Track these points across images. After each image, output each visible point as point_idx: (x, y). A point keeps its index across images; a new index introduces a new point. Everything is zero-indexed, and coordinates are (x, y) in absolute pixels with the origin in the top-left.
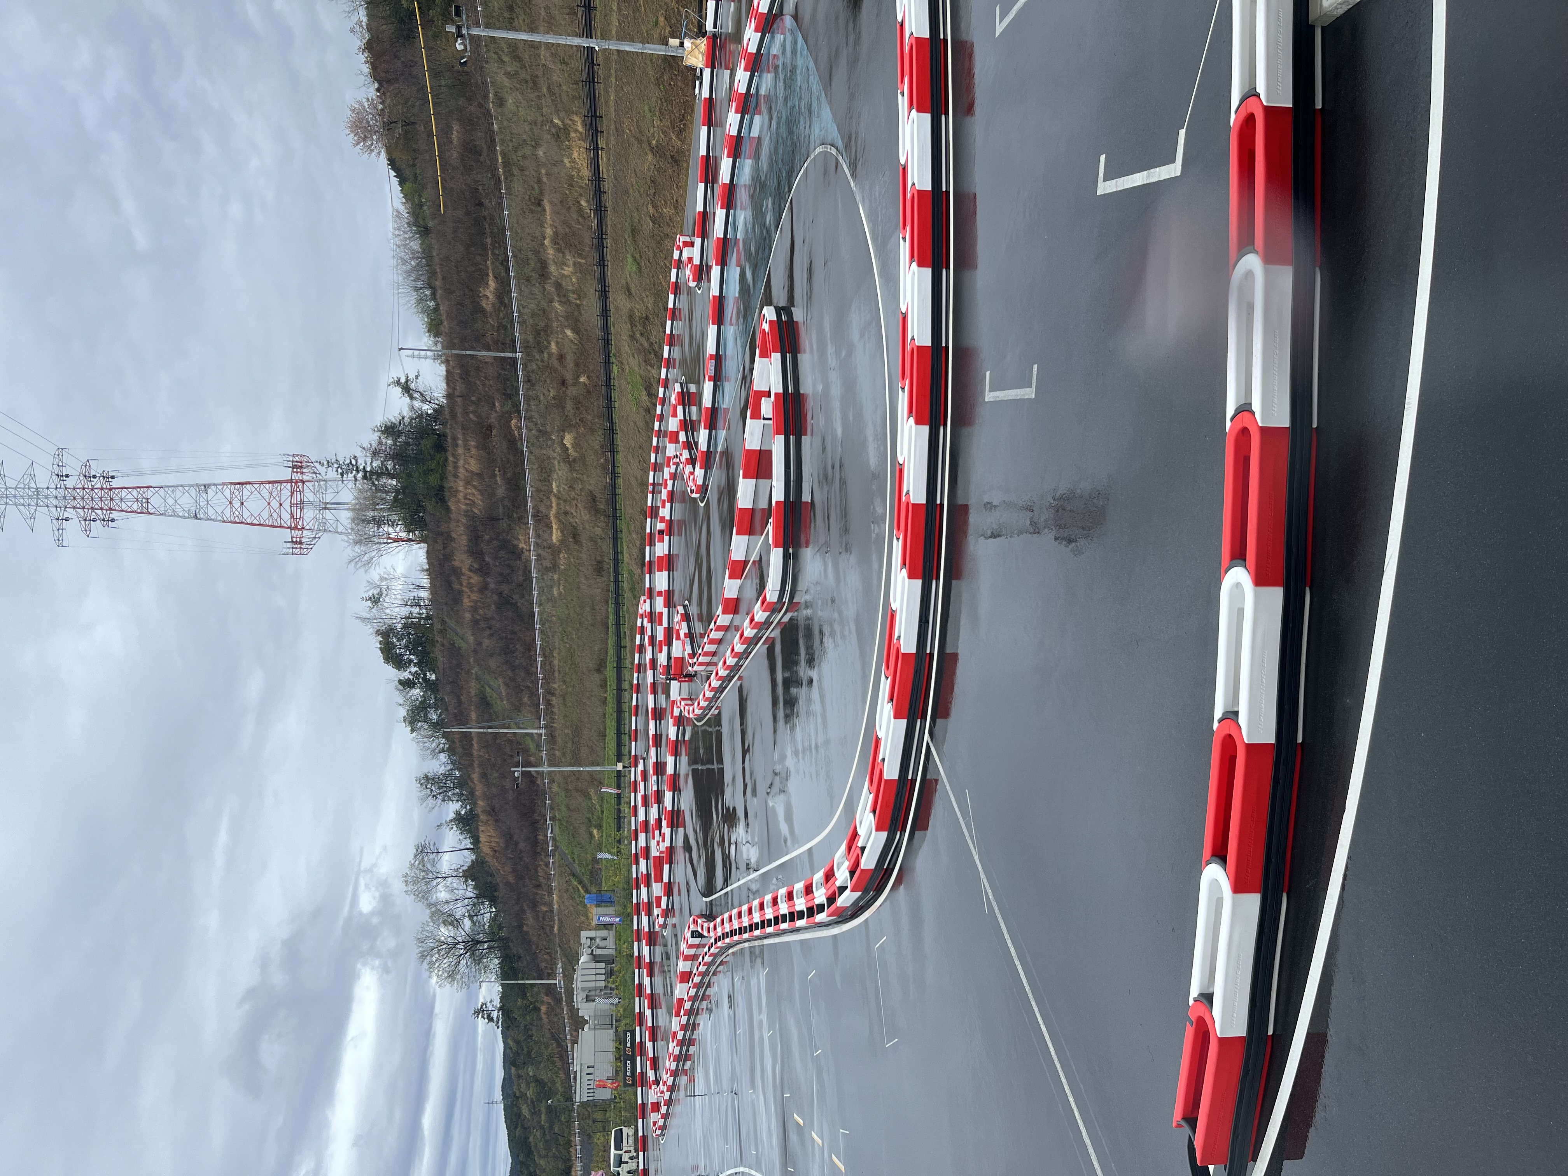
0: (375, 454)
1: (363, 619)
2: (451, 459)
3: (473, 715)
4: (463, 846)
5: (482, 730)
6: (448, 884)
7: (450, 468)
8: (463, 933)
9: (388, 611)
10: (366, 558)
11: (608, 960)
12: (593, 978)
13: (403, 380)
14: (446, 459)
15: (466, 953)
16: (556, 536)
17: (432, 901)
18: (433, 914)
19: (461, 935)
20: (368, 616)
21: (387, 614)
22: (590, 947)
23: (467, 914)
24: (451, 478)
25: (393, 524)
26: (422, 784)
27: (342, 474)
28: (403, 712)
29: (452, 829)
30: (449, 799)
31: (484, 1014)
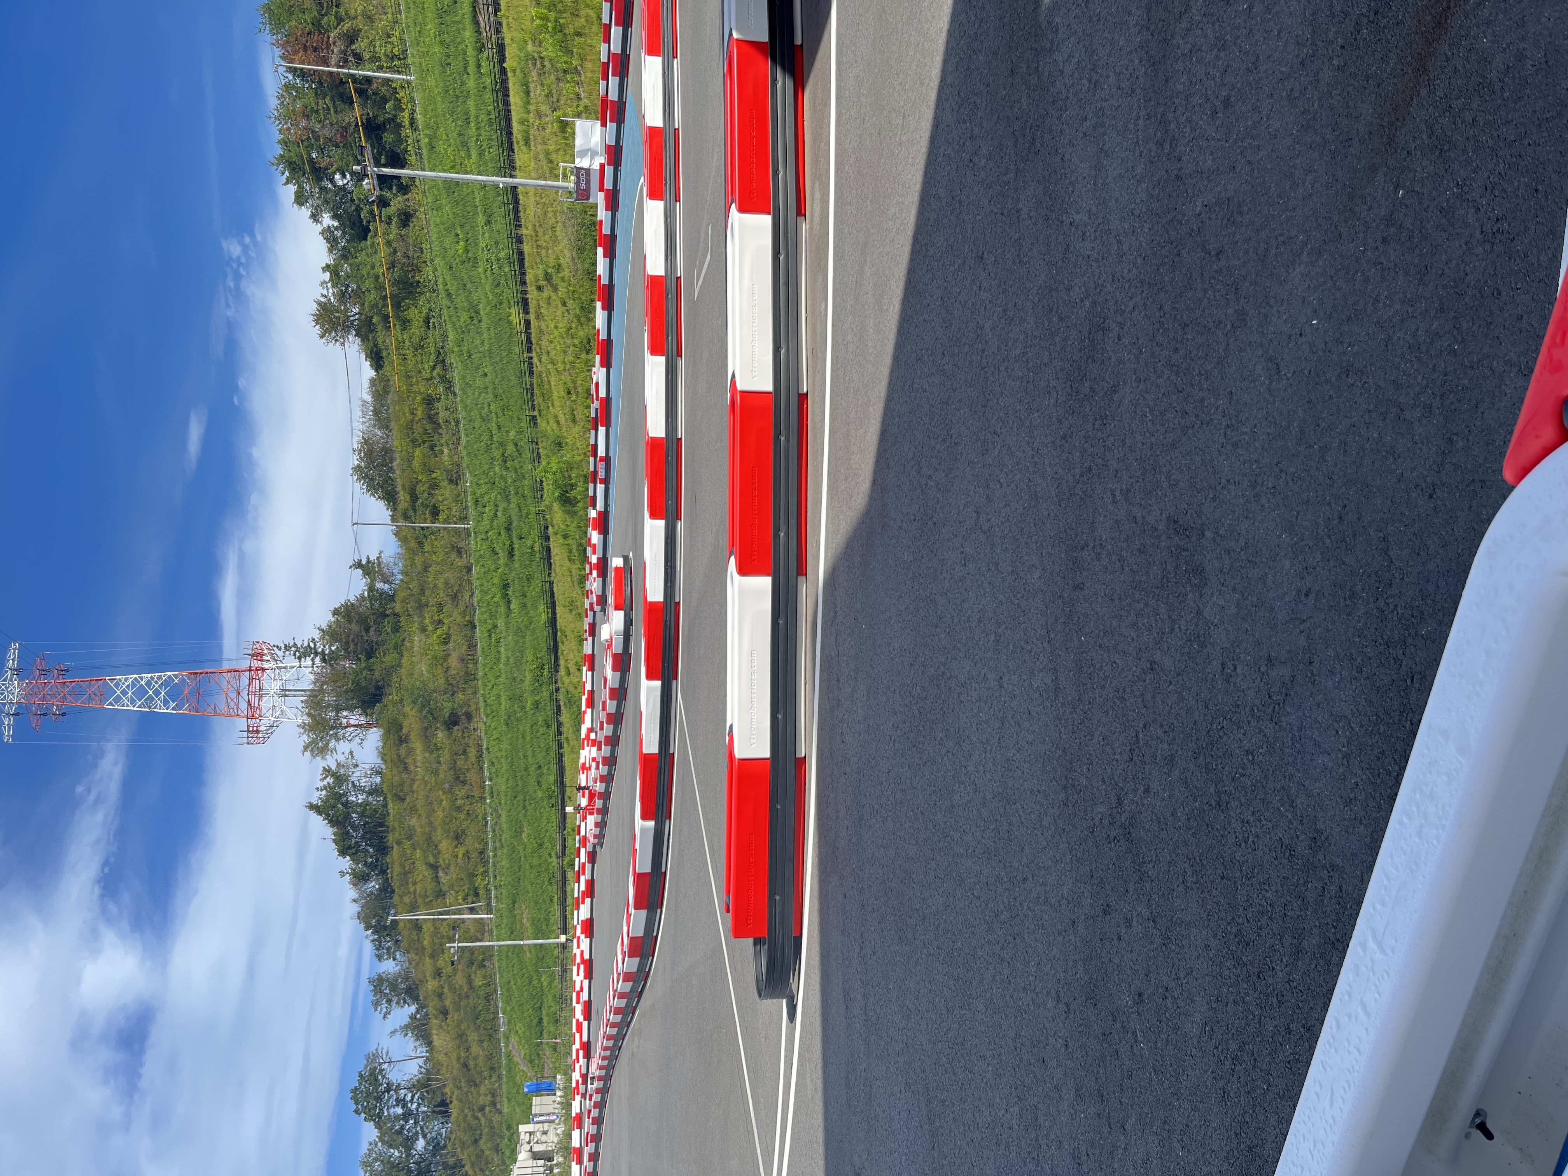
0: (333, 635)
2: (407, 639)
4: (417, 1054)
5: (432, 917)
7: (406, 646)
10: (322, 744)
13: (364, 562)
14: (403, 638)
18: (383, 1133)
22: (529, 1143)
24: (406, 656)
25: (351, 709)
26: (375, 987)
27: (300, 658)
28: (356, 908)
29: (406, 1035)
30: (405, 1002)
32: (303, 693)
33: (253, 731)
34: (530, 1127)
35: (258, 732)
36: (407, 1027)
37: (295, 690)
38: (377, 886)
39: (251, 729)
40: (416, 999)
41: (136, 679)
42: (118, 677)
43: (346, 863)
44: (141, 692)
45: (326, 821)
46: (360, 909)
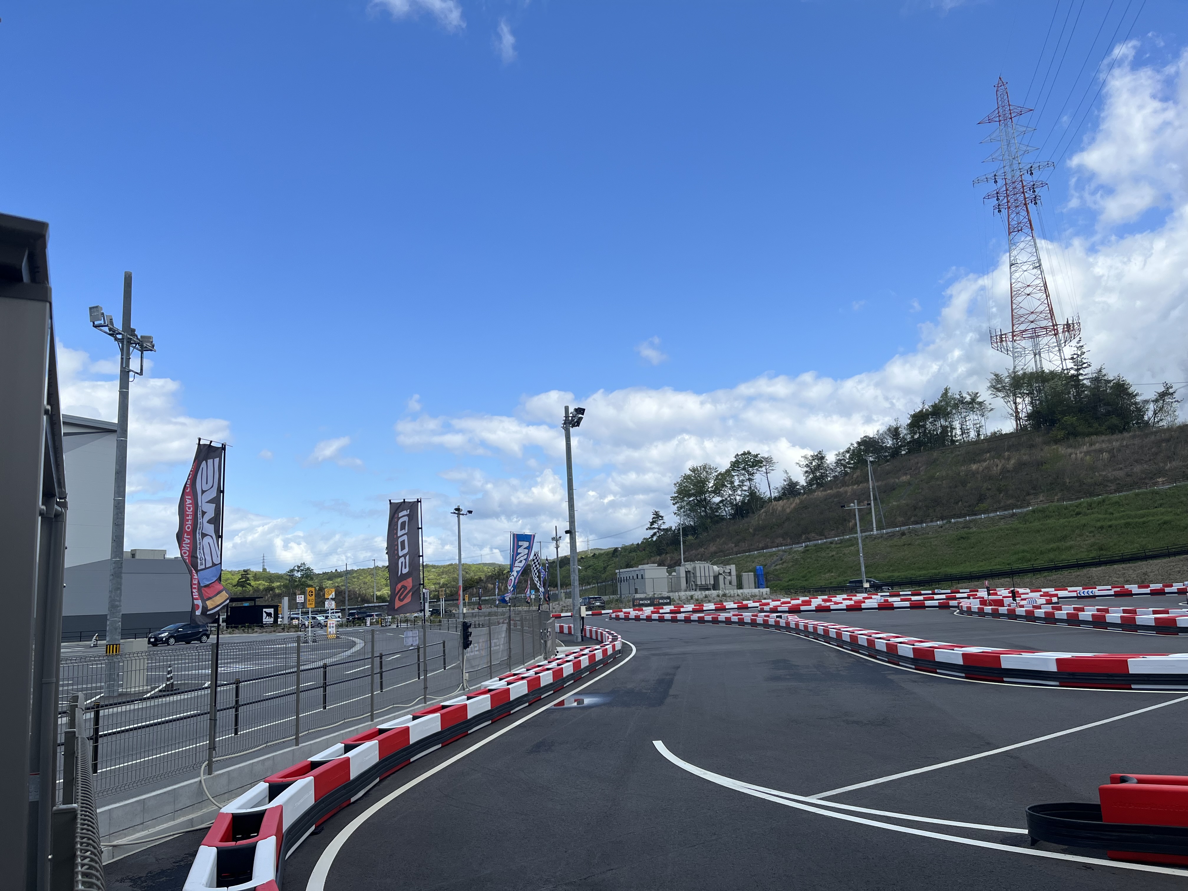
0: (1097, 379)
2: (1106, 438)
4: (773, 491)
6: (745, 483)
7: (1097, 438)
10: (1000, 387)
12: (703, 574)
13: (1172, 391)
14: (1104, 434)
17: (733, 473)
18: (723, 475)
20: (948, 398)
22: (724, 572)
23: (724, 498)
25: (1032, 404)
27: (1072, 359)
29: (785, 480)
30: (807, 477)
31: (656, 518)
32: (1039, 366)
33: (1001, 338)
34: (734, 573)
35: (1002, 341)
36: (791, 480)
37: (1041, 361)
38: (889, 445)
39: (1003, 336)
40: (810, 483)
43: (905, 421)
45: (937, 402)
46: (871, 436)
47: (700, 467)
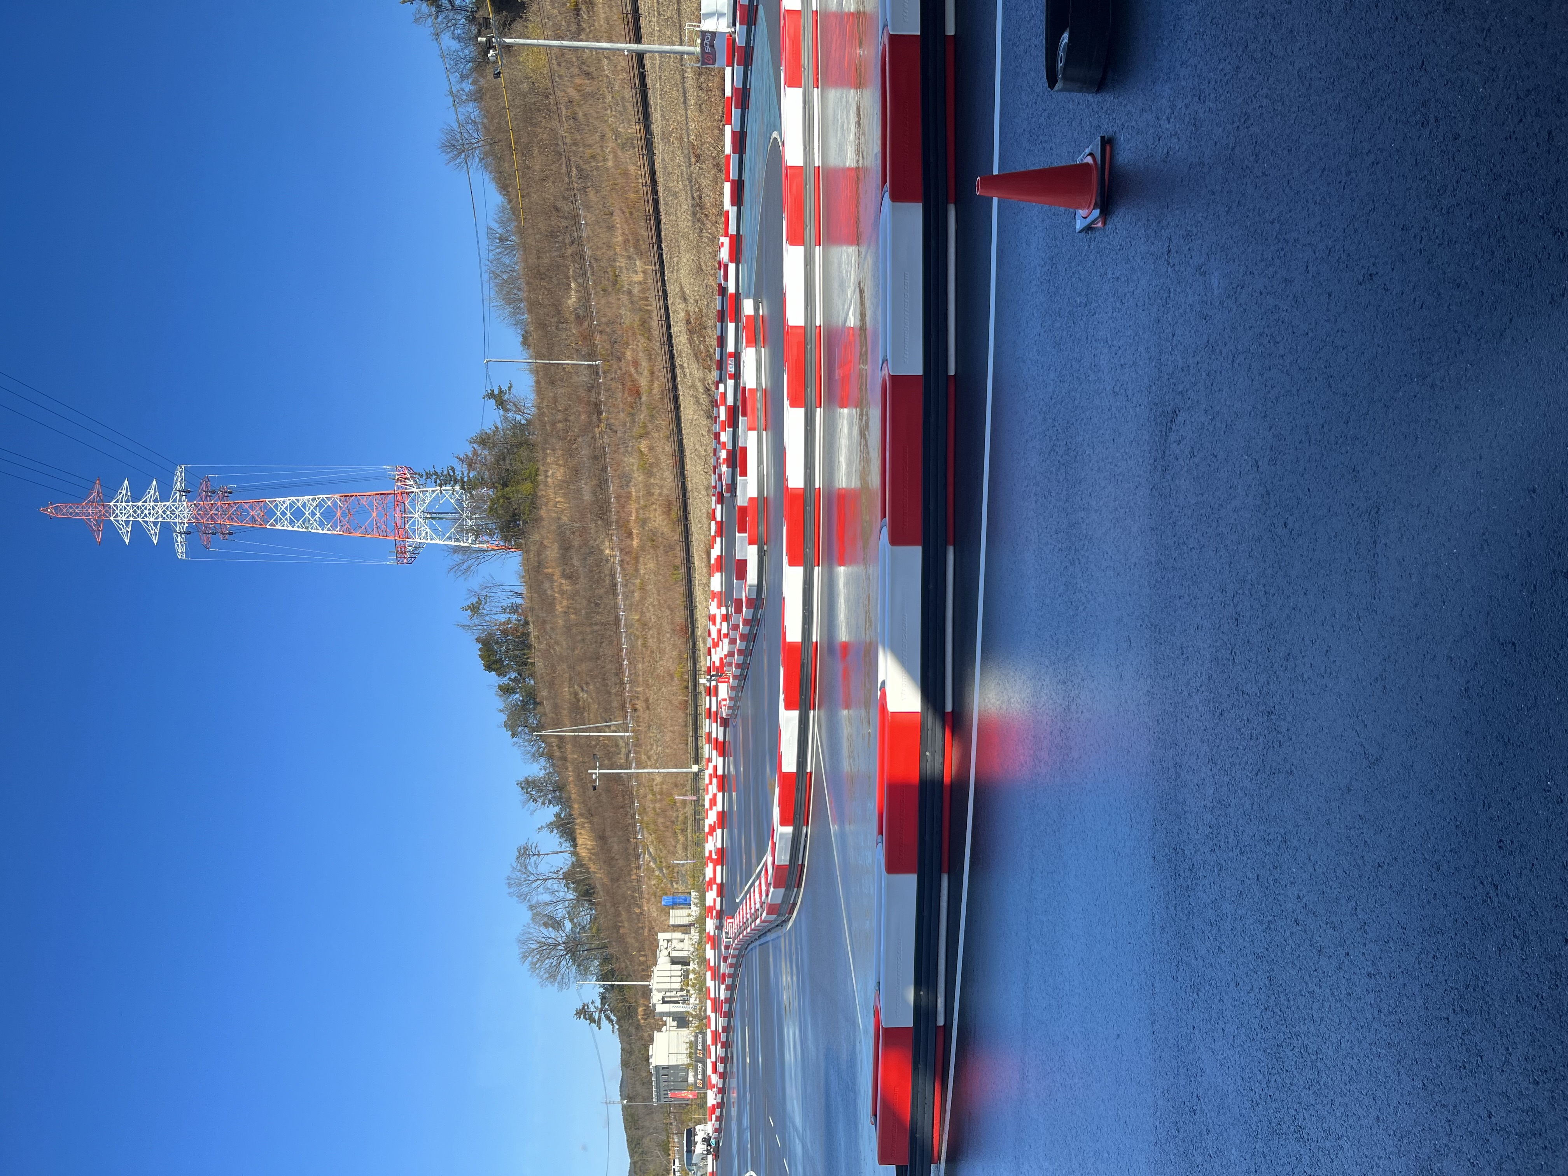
0: (471, 465)
1: (465, 627)
2: (542, 468)
3: (566, 721)
4: (563, 849)
5: (573, 734)
6: (549, 886)
7: (541, 478)
8: (564, 934)
9: (487, 618)
10: (465, 566)
11: (684, 962)
12: (668, 979)
13: (496, 392)
14: (538, 469)
15: (566, 954)
16: (635, 543)
17: (534, 902)
18: (535, 915)
19: (561, 937)
20: (468, 623)
21: (486, 621)
22: (666, 948)
23: (567, 916)
24: (542, 487)
25: (491, 535)
26: (522, 788)
27: (441, 486)
28: (503, 718)
29: (553, 831)
30: (550, 803)
31: (585, 1014)
33: (402, 552)
34: (668, 935)
36: (551, 823)
38: (521, 699)
40: (559, 800)
41: (293, 501)
42: (277, 499)
43: (492, 677)
44: (298, 514)
47: (520, 948)
